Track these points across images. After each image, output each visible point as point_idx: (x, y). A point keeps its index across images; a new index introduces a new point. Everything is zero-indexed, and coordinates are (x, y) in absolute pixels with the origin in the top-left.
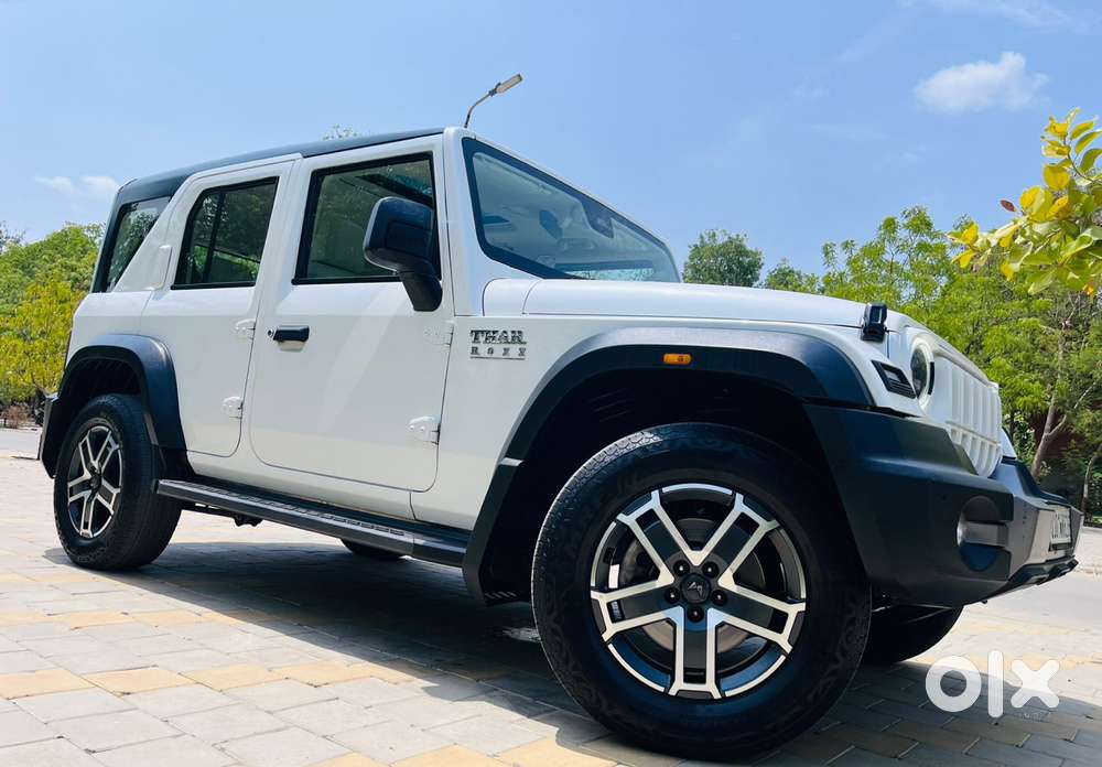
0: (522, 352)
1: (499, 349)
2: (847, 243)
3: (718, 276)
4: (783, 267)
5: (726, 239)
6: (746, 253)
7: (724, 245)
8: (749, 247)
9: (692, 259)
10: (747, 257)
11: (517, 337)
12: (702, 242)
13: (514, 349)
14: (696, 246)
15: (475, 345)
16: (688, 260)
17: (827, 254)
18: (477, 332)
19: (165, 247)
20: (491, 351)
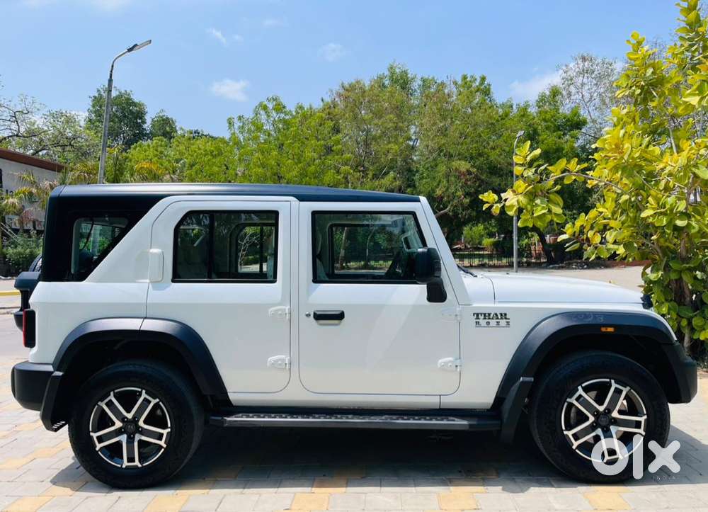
0: (508, 323)
1: (493, 322)
2: (240, 117)
3: (117, 120)
4: (161, 115)
5: (118, 93)
6: (134, 104)
7: (117, 97)
8: (136, 100)
9: (93, 106)
10: (136, 107)
11: (504, 316)
12: (99, 94)
13: (503, 322)
14: (95, 97)
15: (478, 320)
16: (91, 108)
17: (230, 123)
18: (478, 315)
19: (155, 251)
20: (488, 323)
